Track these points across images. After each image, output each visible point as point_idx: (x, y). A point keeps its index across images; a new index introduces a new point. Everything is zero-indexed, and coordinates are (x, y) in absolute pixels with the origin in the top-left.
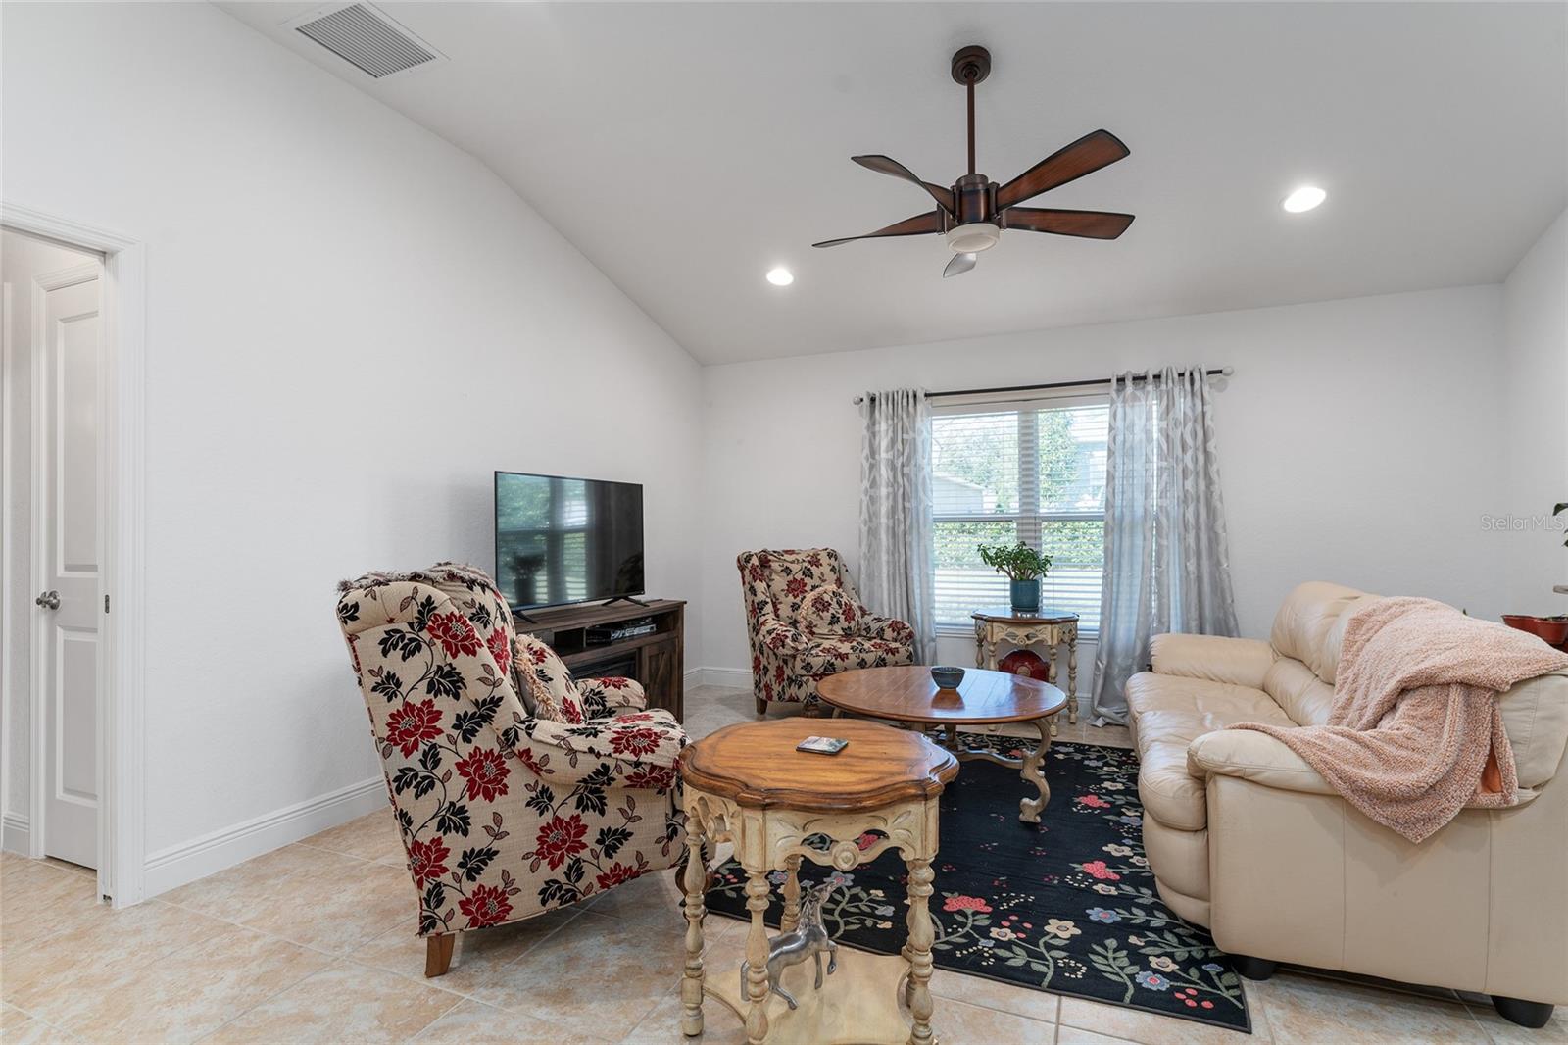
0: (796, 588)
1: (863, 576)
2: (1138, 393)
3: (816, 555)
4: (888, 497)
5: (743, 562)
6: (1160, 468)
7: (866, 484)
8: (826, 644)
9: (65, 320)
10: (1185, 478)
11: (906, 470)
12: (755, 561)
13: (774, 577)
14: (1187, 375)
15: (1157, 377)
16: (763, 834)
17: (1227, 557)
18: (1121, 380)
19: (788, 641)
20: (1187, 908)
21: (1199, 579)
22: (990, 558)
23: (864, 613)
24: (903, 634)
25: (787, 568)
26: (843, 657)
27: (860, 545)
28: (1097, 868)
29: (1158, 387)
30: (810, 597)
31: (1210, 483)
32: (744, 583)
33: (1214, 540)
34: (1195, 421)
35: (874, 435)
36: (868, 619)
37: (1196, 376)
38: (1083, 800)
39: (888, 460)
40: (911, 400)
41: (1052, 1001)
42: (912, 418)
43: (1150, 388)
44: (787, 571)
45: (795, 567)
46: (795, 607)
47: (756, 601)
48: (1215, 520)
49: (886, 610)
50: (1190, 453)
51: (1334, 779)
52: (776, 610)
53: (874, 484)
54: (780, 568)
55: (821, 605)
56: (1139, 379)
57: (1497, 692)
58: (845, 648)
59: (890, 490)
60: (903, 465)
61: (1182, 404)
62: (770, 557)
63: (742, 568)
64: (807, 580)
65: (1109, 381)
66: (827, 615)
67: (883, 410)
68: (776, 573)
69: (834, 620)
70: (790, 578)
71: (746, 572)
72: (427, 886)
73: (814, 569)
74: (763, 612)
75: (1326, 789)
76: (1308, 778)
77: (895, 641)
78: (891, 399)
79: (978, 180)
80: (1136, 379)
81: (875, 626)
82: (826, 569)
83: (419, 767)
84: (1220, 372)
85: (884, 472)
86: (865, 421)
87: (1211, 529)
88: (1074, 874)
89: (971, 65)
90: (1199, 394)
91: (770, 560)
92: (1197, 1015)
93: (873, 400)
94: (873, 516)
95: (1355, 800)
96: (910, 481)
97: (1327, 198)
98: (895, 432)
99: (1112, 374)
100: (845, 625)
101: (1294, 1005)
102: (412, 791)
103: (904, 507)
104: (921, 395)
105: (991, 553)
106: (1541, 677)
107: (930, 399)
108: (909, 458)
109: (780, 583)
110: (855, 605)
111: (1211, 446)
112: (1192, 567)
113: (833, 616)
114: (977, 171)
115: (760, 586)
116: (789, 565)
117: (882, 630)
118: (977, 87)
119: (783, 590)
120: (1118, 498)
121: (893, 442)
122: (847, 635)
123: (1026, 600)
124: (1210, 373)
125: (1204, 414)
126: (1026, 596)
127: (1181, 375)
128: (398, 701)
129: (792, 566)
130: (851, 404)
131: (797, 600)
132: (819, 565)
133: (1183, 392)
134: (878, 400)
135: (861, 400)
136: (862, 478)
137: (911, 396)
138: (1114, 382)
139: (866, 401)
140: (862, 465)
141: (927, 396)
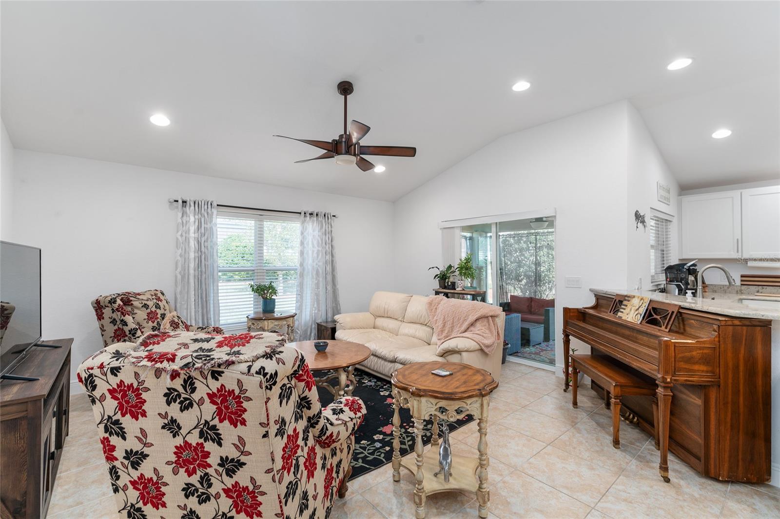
0: (153, 316)
2: (310, 220)
3: (158, 295)
4: (195, 259)
6: (318, 250)
7: (181, 251)
10: (325, 255)
11: (207, 244)
12: (119, 302)
13: (136, 311)
14: (327, 215)
15: (317, 214)
17: (338, 284)
18: (305, 213)
25: (145, 304)
29: (317, 218)
30: (162, 322)
31: (333, 256)
33: (334, 278)
34: (329, 233)
39: (195, 238)
40: (209, 206)
42: (210, 216)
43: (315, 218)
44: (146, 306)
46: (155, 329)
48: (334, 270)
50: (327, 245)
51: (482, 345)
53: (185, 251)
54: (141, 305)
55: (172, 325)
56: (311, 214)
59: (197, 255)
60: (205, 242)
61: (326, 227)
62: (131, 298)
64: (157, 311)
67: (190, 210)
68: (137, 308)
70: (149, 311)
74: (137, 336)
78: (197, 203)
84: (336, 216)
85: (193, 245)
86: (180, 214)
87: (333, 274)
89: (345, 88)
90: (330, 224)
91: (132, 300)
93: (185, 202)
94: (185, 269)
95: (485, 349)
96: (209, 250)
98: (199, 223)
99: (302, 209)
103: (205, 265)
104: (215, 204)
105: (254, 287)
109: (141, 315)
111: (333, 243)
116: (146, 302)
119: (144, 319)
121: (199, 228)
123: (268, 309)
124: (333, 216)
125: (331, 231)
126: (268, 306)
127: (325, 215)
128: (285, 436)
129: (148, 303)
130: (170, 202)
131: (155, 324)
132: (161, 301)
133: (325, 221)
134: (188, 203)
135: (177, 201)
136: (177, 247)
137: (209, 204)
138: (303, 214)
139: (180, 201)
140: (177, 239)
141: (218, 206)
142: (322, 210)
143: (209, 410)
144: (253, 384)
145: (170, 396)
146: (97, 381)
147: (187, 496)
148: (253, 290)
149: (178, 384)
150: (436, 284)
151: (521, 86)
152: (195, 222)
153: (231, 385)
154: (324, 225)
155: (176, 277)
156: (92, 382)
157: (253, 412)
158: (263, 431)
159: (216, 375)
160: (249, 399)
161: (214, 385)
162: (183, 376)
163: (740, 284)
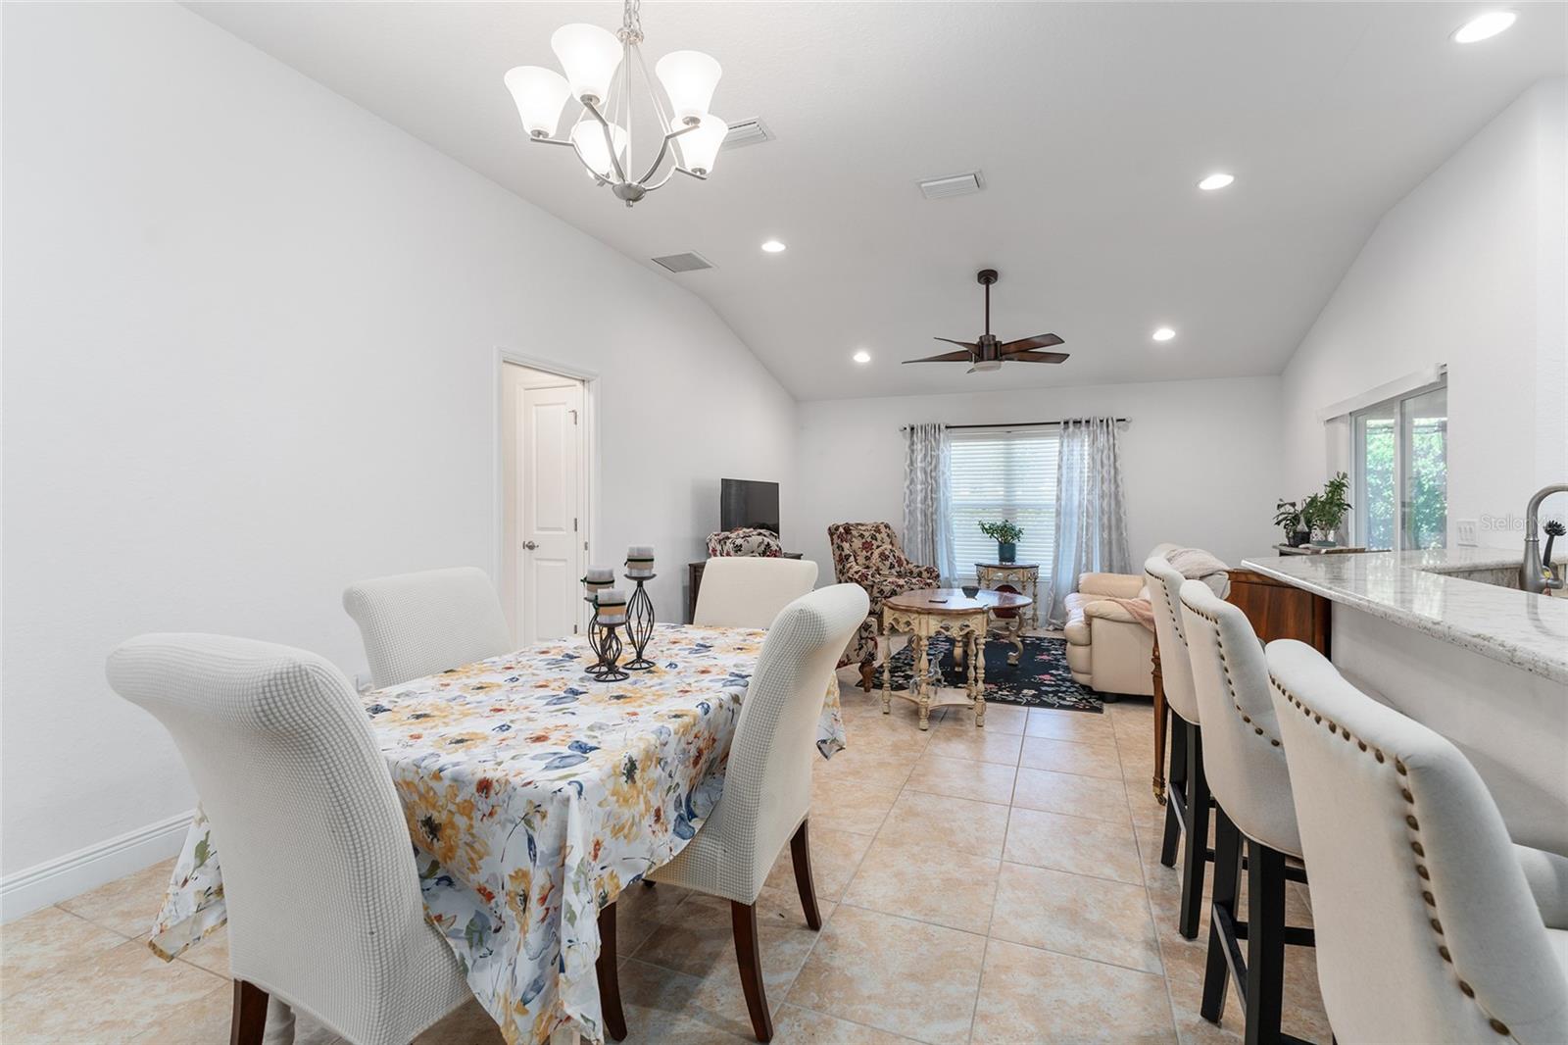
0: (867, 546)
1: (906, 540)
2: (1077, 430)
3: (877, 527)
4: (921, 491)
5: (832, 532)
6: (1088, 477)
7: (908, 482)
8: (890, 580)
9: (537, 405)
10: (1103, 483)
11: (933, 474)
12: (841, 530)
13: (854, 539)
14: (1105, 421)
15: (1088, 422)
16: (928, 623)
17: (1126, 530)
18: (1066, 423)
19: (870, 577)
20: (1082, 679)
21: (1110, 543)
22: (986, 529)
23: (908, 563)
24: (933, 575)
25: (861, 534)
26: (901, 587)
27: (904, 520)
28: (1047, 677)
29: (1088, 427)
30: (877, 553)
31: (1117, 486)
32: (833, 544)
33: (1119, 520)
34: (1109, 449)
35: (913, 451)
36: (910, 566)
37: (1110, 422)
38: (1040, 657)
40: (937, 430)
41: (1026, 708)
42: (938, 441)
43: (1083, 428)
44: (862, 536)
45: (866, 534)
46: (867, 558)
47: (843, 554)
48: (1120, 508)
49: (920, 561)
50: (1106, 468)
51: (1137, 617)
52: (856, 560)
53: (912, 482)
54: (857, 534)
55: (884, 557)
56: (1076, 422)
58: (901, 582)
59: (923, 486)
60: (931, 471)
61: (1102, 439)
62: (850, 527)
63: (831, 534)
64: (874, 542)
65: (1059, 423)
66: (888, 563)
67: (919, 435)
68: (855, 537)
69: (892, 567)
70: (864, 540)
71: (835, 537)
73: (877, 535)
74: (849, 561)
75: (1134, 620)
76: (1127, 616)
77: (929, 578)
78: (924, 428)
79: (991, 338)
80: (1075, 422)
81: (916, 571)
82: (884, 535)
84: (1124, 420)
85: (920, 475)
86: (908, 443)
87: (1118, 513)
88: (1035, 679)
89: (988, 277)
90: (1111, 434)
91: (850, 529)
92: (1084, 709)
93: (912, 429)
94: (912, 501)
95: (1143, 623)
96: (936, 481)
97: (1175, 336)
98: (926, 450)
99: (1061, 418)
100: (898, 569)
101: (1121, 708)
103: (932, 498)
104: (943, 427)
105: (987, 527)
106: (1211, 575)
107: (949, 430)
108: (935, 467)
109: (857, 543)
110: (903, 557)
111: (1118, 464)
112: (1106, 536)
113: (891, 564)
114: (990, 333)
115: (846, 545)
116: (862, 532)
117: (921, 572)
118: (990, 286)
119: (859, 548)
120: (1064, 494)
121: (925, 456)
122: (900, 575)
123: (1007, 555)
124: (1118, 420)
125: (1114, 445)
126: (1007, 552)
127: (1102, 421)
129: (864, 533)
130: (899, 430)
131: (869, 554)
132: (880, 533)
133: (1102, 431)
134: (916, 429)
135: (905, 428)
136: (905, 479)
137: (937, 427)
138: (1062, 423)
139: (908, 429)
140: (905, 469)
141: (947, 427)
142: (1097, 414)
148: (983, 529)
151: (1216, 181)
152: (922, 450)
155: (901, 510)
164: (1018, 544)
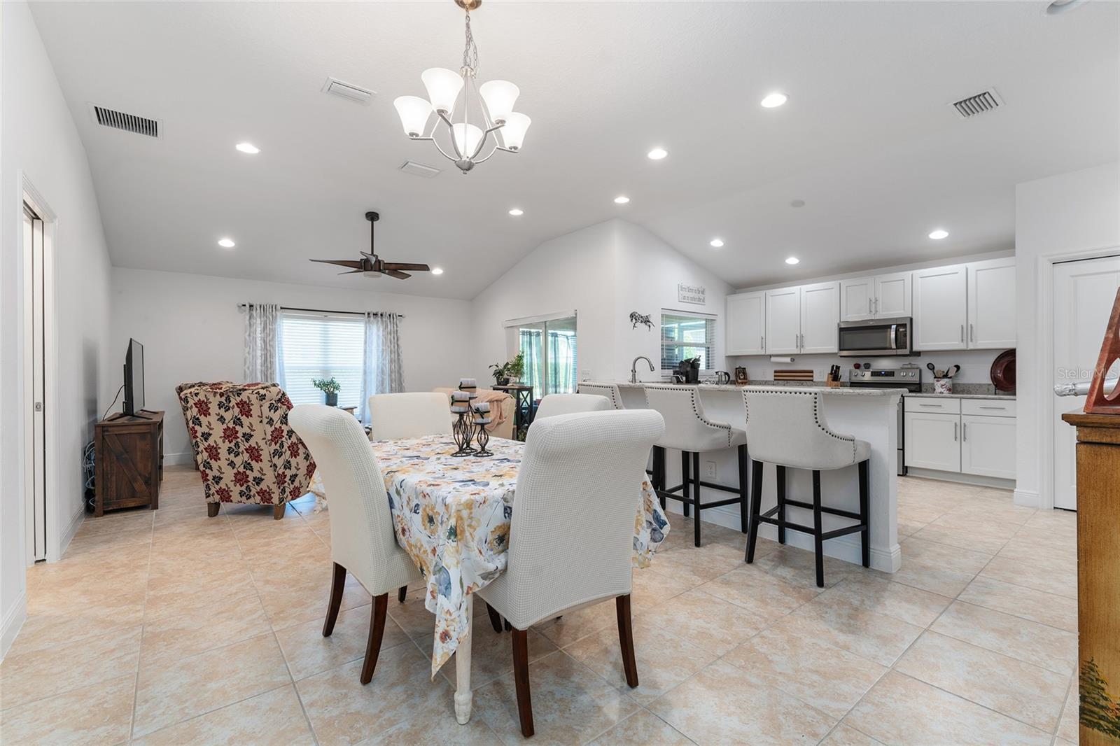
2: (375, 320)
4: (261, 356)
6: (383, 349)
10: (391, 353)
11: (271, 343)
14: (392, 315)
15: (381, 315)
17: (404, 382)
18: (369, 314)
22: (317, 385)
29: (382, 318)
31: (399, 355)
33: (400, 377)
34: (394, 333)
35: (252, 324)
37: (395, 316)
39: (261, 337)
40: (274, 309)
42: (274, 318)
43: (379, 319)
50: (392, 344)
56: (375, 315)
57: (501, 401)
59: (263, 353)
60: (270, 341)
65: (364, 314)
67: (256, 313)
72: (281, 488)
78: (262, 306)
83: (279, 448)
84: (403, 316)
85: (259, 344)
86: (248, 317)
89: (372, 217)
90: (395, 324)
93: (251, 306)
94: (253, 365)
96: (274, 349)
97: (444, 273)
98: (265, 323)
99: (366, 310)
102: (277, 457)
103: (270, 362)
104: (278, 308)
105: (317, 383)
107: (285, 311)
108: (273, 338)
111: (399, 343)
121: (264, 329)
123: (331, 402)
124: (399, 316)
125: (397, 331)
126: (331, 399)
127: (390, 315)
128: (273, 427)
130: (239, 306)
133: (390, 322)
134: (254, 307)
135: (244, 305)
136: (245, 346)
137: (274, 307)
138: (366, 314)
139: (248, 306)
140: (245, 339)
141: (281, 308)
142: (387, 310)
143: (237, 410)
144: (254, 398)
145: (220, 405)
146: (189, 399)
147: (229, 454)
148: (315, 384)
149: (223, 399)
150: (494, 381)
152: (261, 324)
153: (245, 399)
154: (389, 327)
155: (245, 372)
156: (187, 400)
157: (255, 410)
158: (260, 419)
159: (239, 395)
160: (252, 405)
161: (238, 399)
162: (225, 396)
163: (773, 380)
164: (339, 394)
